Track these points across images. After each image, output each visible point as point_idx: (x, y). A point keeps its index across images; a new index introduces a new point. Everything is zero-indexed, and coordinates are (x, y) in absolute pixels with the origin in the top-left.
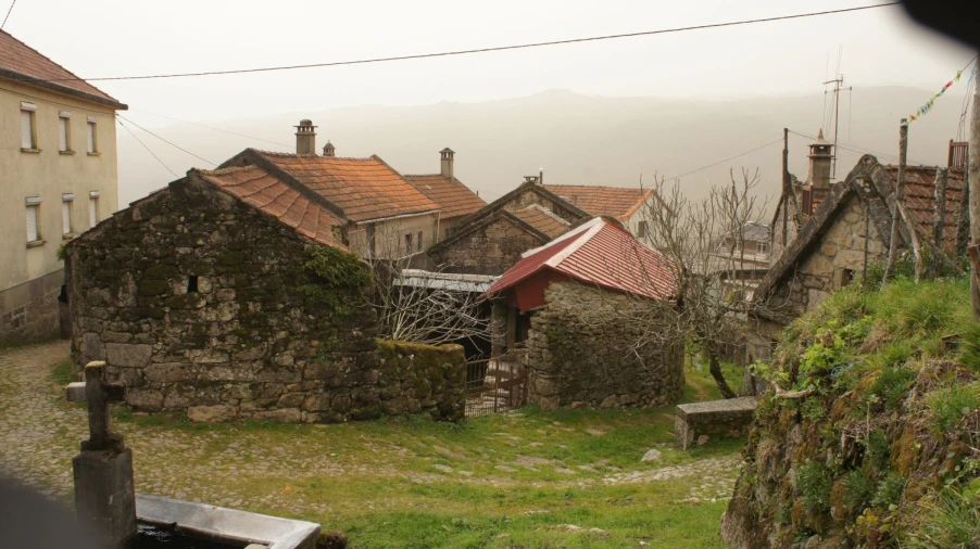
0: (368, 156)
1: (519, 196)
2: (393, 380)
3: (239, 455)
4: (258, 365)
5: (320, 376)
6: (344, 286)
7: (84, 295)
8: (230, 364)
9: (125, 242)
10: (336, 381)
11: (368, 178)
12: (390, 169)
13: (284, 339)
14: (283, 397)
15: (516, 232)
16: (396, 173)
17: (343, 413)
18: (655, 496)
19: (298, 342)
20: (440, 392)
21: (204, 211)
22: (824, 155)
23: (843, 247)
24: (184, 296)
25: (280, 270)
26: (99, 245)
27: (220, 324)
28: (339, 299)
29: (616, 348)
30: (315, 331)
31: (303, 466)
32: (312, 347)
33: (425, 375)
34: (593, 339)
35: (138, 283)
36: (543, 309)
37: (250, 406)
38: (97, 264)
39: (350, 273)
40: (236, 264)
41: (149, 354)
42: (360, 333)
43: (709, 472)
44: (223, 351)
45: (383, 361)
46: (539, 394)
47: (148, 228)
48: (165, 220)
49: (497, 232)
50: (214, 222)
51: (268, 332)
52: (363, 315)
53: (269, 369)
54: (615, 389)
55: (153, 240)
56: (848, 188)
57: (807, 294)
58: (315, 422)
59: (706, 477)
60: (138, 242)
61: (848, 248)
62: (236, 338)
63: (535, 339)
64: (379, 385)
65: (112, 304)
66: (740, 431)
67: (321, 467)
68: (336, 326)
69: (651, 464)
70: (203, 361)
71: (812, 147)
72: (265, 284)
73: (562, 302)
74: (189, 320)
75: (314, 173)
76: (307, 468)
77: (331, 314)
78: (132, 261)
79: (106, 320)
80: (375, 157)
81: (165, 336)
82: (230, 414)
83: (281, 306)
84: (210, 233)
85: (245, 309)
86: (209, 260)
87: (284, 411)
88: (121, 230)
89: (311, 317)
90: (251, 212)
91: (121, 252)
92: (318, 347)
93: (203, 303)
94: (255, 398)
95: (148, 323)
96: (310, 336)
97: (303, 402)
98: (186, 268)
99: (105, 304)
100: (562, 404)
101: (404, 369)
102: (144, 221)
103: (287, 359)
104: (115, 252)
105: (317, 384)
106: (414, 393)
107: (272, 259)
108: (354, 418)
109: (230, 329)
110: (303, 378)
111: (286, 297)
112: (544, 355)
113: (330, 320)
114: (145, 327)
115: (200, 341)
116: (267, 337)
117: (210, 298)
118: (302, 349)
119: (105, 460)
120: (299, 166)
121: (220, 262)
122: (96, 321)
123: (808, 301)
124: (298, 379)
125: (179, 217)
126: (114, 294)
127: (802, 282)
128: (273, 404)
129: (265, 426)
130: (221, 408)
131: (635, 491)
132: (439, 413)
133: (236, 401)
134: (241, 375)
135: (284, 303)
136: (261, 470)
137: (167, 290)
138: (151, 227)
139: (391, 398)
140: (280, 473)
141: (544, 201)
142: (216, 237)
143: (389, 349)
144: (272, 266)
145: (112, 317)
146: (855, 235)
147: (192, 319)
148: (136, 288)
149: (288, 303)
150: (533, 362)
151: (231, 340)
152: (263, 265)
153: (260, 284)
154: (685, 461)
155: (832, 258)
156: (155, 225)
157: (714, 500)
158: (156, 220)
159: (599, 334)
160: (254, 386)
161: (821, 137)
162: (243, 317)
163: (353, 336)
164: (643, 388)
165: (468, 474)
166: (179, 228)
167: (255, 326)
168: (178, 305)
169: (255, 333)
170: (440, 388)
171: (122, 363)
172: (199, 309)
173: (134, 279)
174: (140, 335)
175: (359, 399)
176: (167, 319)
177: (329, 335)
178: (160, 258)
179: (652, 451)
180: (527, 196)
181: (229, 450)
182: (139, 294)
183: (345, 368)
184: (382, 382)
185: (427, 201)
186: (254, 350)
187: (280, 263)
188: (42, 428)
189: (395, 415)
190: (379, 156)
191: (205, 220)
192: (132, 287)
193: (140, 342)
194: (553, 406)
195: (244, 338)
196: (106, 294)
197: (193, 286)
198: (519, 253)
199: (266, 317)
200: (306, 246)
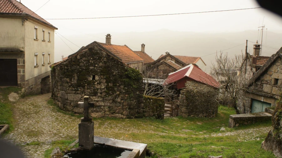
0: (123, 45)
1: (165, 58)
2: (146, 107)
3: (109, 127)
4: (111, 101)
5: (128, 105)
6: (135, 79)
7: (61, 80)
8: (103, 101)
9: (75, 65)
10: (132, 107)
11: (125, 51)
12: (130, 49)
13: (118, 94)
14: (117, 111)
15: (167, 68)
16: (131, 50)
17: (133, 116)
18: (229, 140)
19: (122, 95)
20: (158, 111)
21: (98, 57)
22: (258, 48)
23: (275, 72)
24: (91, 81)
25: (118, 74)
26: (67, 65)
27: (101, 89)
28: (134, 83)
29: (203, 100)
30: (127, 92)
31: (128, 130)
32: (126, 96)
33: (155, 106)
34: (197, 97)
35: (78, 77)
36: (184, 88)
37: (108, 113)
38: (66, 71)
39: (137, 76)
40: (106, 72)
41: (80, 97)
42: (139, 93)
43: (241, 133)
44: (101, 97)
45: (144, 101)
46: (182, 112)
47: (82, 61)
48: (87, 59)
49: (162, 68)
50: (100, 60)
51: (114, 91)
52: (140, 88)
53: (114, 102)
54: (202, 112)
55: (83, 65)
56: (277, 56)
57: (263, 85)
58: (126, 118)
59: (241, 135)
60: (79, 65)
61: (276, 73)
62: (105, 93)
63: (182, 97)
64: (143, 108)
65: (70, 83)
66: (247, 123)
67: (132, 130)
68: (132, 91)
69: (223, 131)
70: (95, 100)
71: (254, 45)
72: (114, 78)
73: (190, 87)
74: (92, 88)
75: (111, 49)
76: (129, 131)
77: (132, 87)
78: (77, 70)
79: (68, 87)
80: (125, 45)
81: (85, 92)
82: (102, 115)
83: (118, 85)
84: (99, 63)
85: (108, 85)
86: (99, 71)
87: (117, 115)
88: (74, 61)
89: (126, 88)
90: (111, 57)
91: (73, 68)
92: (128, 97)
93: (96, 83)
94: (109, 111)
95: (80, 88)
96: (126, 93)
97: (122, 112)
98: (92, 73)
99: (67, 83)
100: (189, 116)
101: (149, 104)
102: (80, 59)
103: (119, 100)
104: (72, 68)
105: (127, 107)
106: (152, 111)
107: (116, 71)
108: (136, 117)
109: (104, 91)
110: (123, 105)
111: (119, 82)
112: (184, 102)
113: (131, 89)
114: (80, 89)
115: (95, 94)
116: (114, 93)
117: (98, 82)
118: (123, 97)
119: (89, 124)
120: (108, 47)
121: (102, 71)
122: (64, 88)
123: (263, 87)
124: (122, 106)
125: (91, 58)
126: (71, 80)
127: (261, 82)
128: (114, 113)
129: (112, 119)
130: (100, 113)
131: (222, 138)
132: (157, 117)
133: (104, 112)
134: (106, 104)
135: (119, 84)
136: (116, 131)
137: (87, 79)
138: (83, 61)
139: (146, 112)
140: (122, 132)
141: (173, 59)
142: (101, 64)
143: (146, 98)
144: (116, 73)
145: (70, 86)
146: (279, 69)
147: (93, 87)
148: (77, 78)
149: (120, 84)
150: (181, 103)
151: (104, 94)
152: (114, 72)
153: (113, 78)
154: (233, 131)
155: (271, 75)
156: (83, 60)
157: (246, 141)
158: (84, 59)
159: (199, 96)
160: (109, 107)
161: (257, 42)
162: (107, 87)
163: (137, 94)
164: (210, 112)
165: (173, 133)
166: (91, 61)
167: (111, 90)
168: (89, 83)
169: (111, 92)
170: (158, 110)
171: (72, 100)
172: (95, 85)
173: (77, 75)
174: (78, 92)
175: (137, 112)
176: (86, 87)
177: (131, 93)
178: (85, 70)
179: (222, 128)
180: (168, 58)
181: (105, 125)
182: (78, 80)
183: (134, 103)
184: (144, 107)
185: (140, 58)
186: (110, 97)
187: (118, 72)
188: (51, 117)
189: (147, 117)
190: (127, 45)
191: (98, 59)
192: (76, 78)
193: (78, 94)
194: (186, 116)
195: (107, 93)
196: (68, 80)
197: (94, 78)
198: (168, 74)
199: (114, 87)
200: (126, 68)
